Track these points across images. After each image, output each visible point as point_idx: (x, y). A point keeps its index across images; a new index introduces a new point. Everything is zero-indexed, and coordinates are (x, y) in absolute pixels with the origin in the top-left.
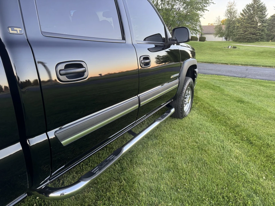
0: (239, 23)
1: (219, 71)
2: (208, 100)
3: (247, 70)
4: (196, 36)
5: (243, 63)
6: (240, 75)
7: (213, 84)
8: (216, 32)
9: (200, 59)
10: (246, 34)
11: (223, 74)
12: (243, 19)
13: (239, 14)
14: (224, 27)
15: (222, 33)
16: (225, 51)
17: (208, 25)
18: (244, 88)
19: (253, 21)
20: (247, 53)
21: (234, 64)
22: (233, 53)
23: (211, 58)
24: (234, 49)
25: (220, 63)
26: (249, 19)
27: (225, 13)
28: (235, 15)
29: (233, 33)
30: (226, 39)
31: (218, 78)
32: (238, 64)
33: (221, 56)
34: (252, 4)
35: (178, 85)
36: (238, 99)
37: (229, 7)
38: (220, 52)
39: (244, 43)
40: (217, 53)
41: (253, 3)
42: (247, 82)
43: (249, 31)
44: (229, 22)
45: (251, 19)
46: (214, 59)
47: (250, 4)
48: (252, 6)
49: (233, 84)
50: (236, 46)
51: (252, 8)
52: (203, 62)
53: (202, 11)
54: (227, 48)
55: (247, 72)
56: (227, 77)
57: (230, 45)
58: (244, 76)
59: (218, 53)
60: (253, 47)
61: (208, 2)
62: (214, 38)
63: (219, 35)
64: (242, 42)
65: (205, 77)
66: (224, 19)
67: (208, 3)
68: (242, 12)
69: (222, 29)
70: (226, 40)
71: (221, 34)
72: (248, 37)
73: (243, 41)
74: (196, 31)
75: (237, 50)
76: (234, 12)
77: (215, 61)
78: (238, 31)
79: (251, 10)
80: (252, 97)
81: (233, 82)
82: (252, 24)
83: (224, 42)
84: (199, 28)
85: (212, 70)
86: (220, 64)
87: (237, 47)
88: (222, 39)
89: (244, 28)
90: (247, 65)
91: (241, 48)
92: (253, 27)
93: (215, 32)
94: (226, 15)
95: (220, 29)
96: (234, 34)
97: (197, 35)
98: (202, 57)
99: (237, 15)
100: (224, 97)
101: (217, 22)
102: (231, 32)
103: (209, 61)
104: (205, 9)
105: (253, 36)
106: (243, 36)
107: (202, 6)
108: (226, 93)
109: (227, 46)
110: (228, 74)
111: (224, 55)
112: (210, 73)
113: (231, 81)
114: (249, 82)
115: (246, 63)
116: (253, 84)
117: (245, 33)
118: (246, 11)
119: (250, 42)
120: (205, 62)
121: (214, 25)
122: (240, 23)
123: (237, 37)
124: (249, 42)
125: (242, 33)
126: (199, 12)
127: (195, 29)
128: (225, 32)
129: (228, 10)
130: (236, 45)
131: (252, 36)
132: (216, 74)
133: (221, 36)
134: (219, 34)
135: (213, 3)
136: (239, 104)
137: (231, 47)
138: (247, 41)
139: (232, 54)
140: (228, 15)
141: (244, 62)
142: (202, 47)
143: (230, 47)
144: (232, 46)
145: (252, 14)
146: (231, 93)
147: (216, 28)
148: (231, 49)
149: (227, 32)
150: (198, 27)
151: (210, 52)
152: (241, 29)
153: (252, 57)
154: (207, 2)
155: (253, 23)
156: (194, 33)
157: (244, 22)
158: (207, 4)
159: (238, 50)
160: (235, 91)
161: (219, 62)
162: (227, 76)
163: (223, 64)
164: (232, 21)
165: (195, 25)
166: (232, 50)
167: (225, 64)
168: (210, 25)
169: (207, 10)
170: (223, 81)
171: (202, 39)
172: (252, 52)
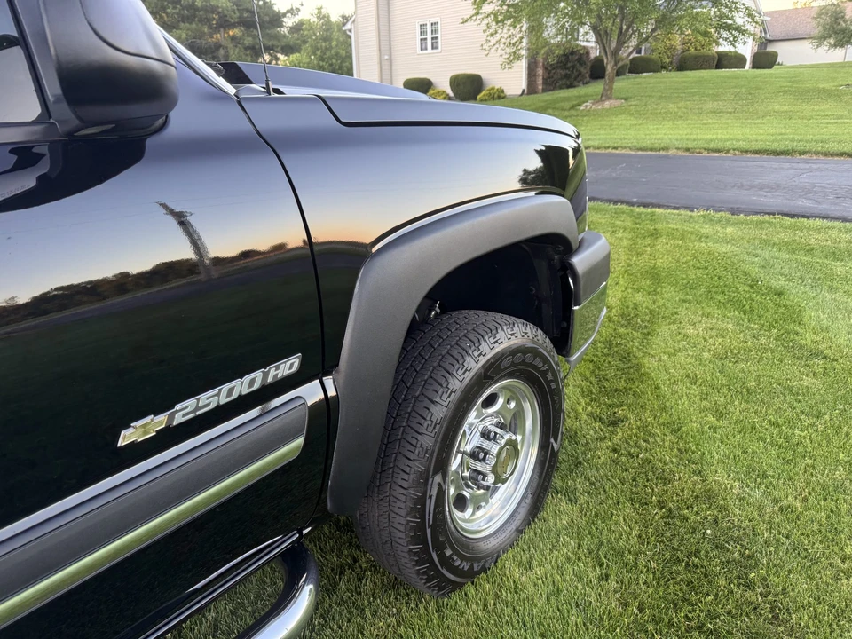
1: (807, 192)
2: (685, 403)
4: (732, 49)
8: (821, 28)
9: (738, 140)
11: (824, 208)
15: (843, 31)
16: (846, 98)
17: (791, 7)
23: (783, 131)
25: (817, 153)
33: (828, 123)
38: (829, 107)
40: (813, 110)
46: (797, 137)
52: (747, 151)
56: (833, 228)
59: (817, 108)
63: (832, 41)
65: (729, 230)
69: (843, 17)
71: (840, 36)
74: (731, 33)
77: (799, 146)
84: (746, 18)
85: (773, 188)
86: (822, 157)
88: (845, 55)
93: (817, 32)
95: (837, 19)
97: (737, 45)
98: (747, 131)
103: (775, 146)
108: (808, 338)
110: (846, 207)
111: (841, 117)
112: (759, 208)
120: (756, 152)
121: (814, 5)
127: (730, 22)
132: (785, 210)
133: (841, 44)
134: (830, 36)
142: (757, 88)
147: (820, 15)
150: (741, 14)
151: (785, 108)
156: (726, 39)
161: (818, 147)
162: (837, 223)
163: (832, 155)
167: (842, 154)
171: (764, 60)
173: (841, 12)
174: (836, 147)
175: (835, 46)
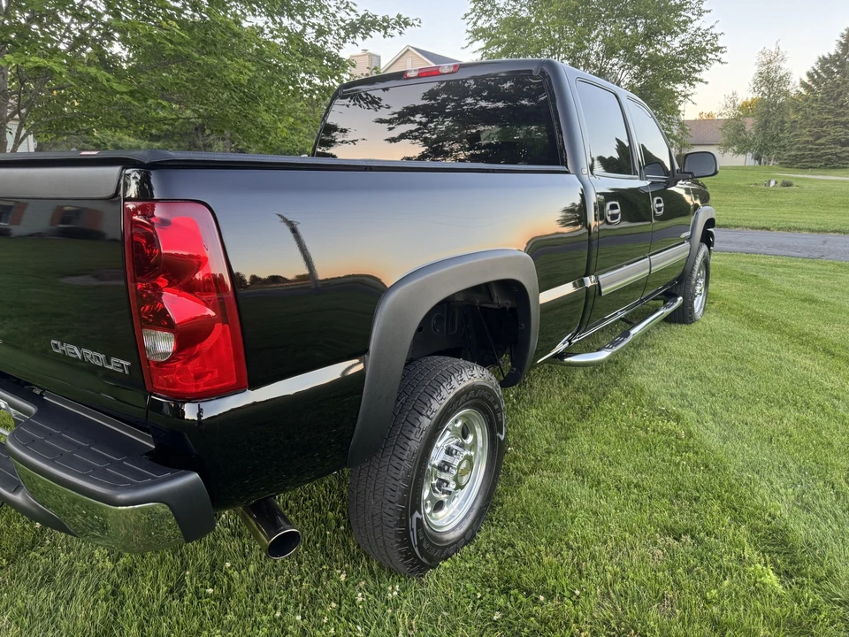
0: (797, 111)
1: (749, 244)
2: (735, 299)
3: (825, 242)
5: (815, 227)
6: (806, 255)
7: (740, 270)
8: (726, 138)
10: (822, 144)
11: (762, 250)
12: (810, 101)
13: (798, 84)
14: (750, 124)
15: (745, 141)
16: (757, 193)
17: (698, 117)
18: (816, 278)
19: (842, 106)
20: (824, 200)
21: (789, 229)
22: (783, 200)
24: (787, 188)
25: (746, 227)
26: (829, 100)
27: (752, 83)
28: (784, 88)
29: (779, 141)
30: (758, 158)
31: (749, 260)
32: (799, 230)
33: (748, 210)
34: (837, 55)
35: (688, 252)
36: (803, 297)
37: (765, 65)
39: (815, 171)
40: (735, 201)
41: (840, 52)
42: (825, 268)
43: (829, 134)
44: (765, 109)
45: (835, 100)
47: (830, 56)
48: (837, 61)
49: (791, 271)
50: (792, 180)
51: (837, 67)
53: (687, 85)
54: (763, 187)
55: (826, 246)
56: (771, 258)
57: (773, 177)
58: (817, 255)
59: (737, 199)
60: (843, 181)
61: (704, 58)
62: (721, 156)
63: (735, 148)
64: (810, 167)
66: (750, 100)
67: (704, 63)
68: (806, 79)
69: (743, 130)
70: (757, 162)
71: (742, 145)
72: (826, 154)
73: (813, 165)
75: (794, 191)
76: (781, 78)
77: (734, 223)
78: (796, 135)
79: (833, 72)
80: (836, 294)
81: (790, 267)
82: (838, 115)
83: (753, 169)
84: (678, 129)
86: (749, 230)
87: (795, 184)
88: (746, 160)
89: (814, 126)
90: (826, 231)
91: (806, 185)
92: (842, 123)
93: (722, 140)
94: (756, 89)
95: (739, 131)
96: (782, 143)
99: (789, 87)
100: (769, 293)
101: (728, 110)
102: (773, 138)
104: (696, 80)
105: (844, 149)
106: (811, 150)
107: (686, 70)
109: (764, 180)
110: (775, 251)
111: (756, 206)
113: (784, 266)
114: (830, 267)
115: (822, 227)
116: (842, 272)
117: (817, 142)
118: (819, 76)
119: (834, 168)
121: (720, 117)
122: (801, 113)
123: (793, 153)
124: (830, 168)
125: (807, 142)
126: (679, 87)
128: (754, 139)
129: (761, 73)
130: (792, 178)
131: (839, 149)
132: (742, 251)
133: (742, 151)
134: (734, 144)
135: (719, 60)
136: (806, 304)
137: (776, 183)
138: (826, 164)
139: (781, 203)
140: (763, 88)
141: (817, 224)
143: (773, 183)
144: (780, 181)
145: (838, 86)
146: (787, 286)
147: (725, 127)
148: (777, 189)
149: (759, 140)
150: (676, 127)
152: (805, 128)
153: (841, 211)
154: (701, 59)
155: (843, 112)
157: (813, 108)
158: (701, 66)
159: (798, 193)
160: (796, 284)
161: (746, 223)
162: (772, 256)
163: (756, 229)
164: (774, 104)
165: (667, 122)
166: (778, 192)
167: (763, 228)
168: (704, 118)
169: (701, 81)
170: (764, 265)
172: (842, 198)
173: (742, 126)
174: (758, 224)
175: (738, 153)
